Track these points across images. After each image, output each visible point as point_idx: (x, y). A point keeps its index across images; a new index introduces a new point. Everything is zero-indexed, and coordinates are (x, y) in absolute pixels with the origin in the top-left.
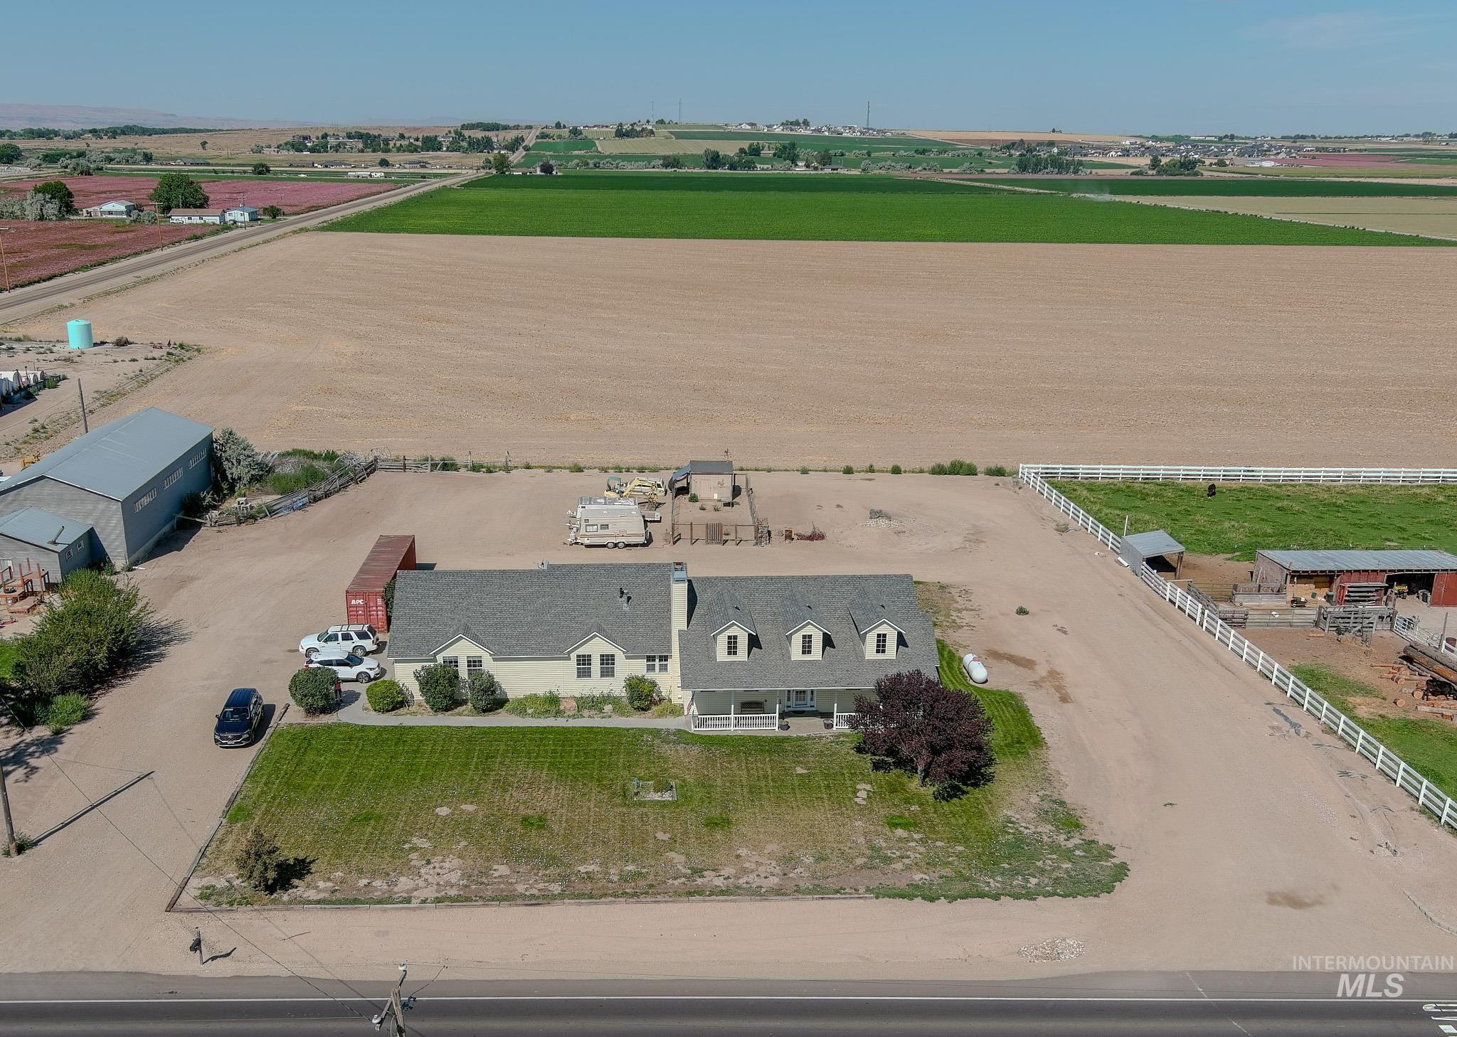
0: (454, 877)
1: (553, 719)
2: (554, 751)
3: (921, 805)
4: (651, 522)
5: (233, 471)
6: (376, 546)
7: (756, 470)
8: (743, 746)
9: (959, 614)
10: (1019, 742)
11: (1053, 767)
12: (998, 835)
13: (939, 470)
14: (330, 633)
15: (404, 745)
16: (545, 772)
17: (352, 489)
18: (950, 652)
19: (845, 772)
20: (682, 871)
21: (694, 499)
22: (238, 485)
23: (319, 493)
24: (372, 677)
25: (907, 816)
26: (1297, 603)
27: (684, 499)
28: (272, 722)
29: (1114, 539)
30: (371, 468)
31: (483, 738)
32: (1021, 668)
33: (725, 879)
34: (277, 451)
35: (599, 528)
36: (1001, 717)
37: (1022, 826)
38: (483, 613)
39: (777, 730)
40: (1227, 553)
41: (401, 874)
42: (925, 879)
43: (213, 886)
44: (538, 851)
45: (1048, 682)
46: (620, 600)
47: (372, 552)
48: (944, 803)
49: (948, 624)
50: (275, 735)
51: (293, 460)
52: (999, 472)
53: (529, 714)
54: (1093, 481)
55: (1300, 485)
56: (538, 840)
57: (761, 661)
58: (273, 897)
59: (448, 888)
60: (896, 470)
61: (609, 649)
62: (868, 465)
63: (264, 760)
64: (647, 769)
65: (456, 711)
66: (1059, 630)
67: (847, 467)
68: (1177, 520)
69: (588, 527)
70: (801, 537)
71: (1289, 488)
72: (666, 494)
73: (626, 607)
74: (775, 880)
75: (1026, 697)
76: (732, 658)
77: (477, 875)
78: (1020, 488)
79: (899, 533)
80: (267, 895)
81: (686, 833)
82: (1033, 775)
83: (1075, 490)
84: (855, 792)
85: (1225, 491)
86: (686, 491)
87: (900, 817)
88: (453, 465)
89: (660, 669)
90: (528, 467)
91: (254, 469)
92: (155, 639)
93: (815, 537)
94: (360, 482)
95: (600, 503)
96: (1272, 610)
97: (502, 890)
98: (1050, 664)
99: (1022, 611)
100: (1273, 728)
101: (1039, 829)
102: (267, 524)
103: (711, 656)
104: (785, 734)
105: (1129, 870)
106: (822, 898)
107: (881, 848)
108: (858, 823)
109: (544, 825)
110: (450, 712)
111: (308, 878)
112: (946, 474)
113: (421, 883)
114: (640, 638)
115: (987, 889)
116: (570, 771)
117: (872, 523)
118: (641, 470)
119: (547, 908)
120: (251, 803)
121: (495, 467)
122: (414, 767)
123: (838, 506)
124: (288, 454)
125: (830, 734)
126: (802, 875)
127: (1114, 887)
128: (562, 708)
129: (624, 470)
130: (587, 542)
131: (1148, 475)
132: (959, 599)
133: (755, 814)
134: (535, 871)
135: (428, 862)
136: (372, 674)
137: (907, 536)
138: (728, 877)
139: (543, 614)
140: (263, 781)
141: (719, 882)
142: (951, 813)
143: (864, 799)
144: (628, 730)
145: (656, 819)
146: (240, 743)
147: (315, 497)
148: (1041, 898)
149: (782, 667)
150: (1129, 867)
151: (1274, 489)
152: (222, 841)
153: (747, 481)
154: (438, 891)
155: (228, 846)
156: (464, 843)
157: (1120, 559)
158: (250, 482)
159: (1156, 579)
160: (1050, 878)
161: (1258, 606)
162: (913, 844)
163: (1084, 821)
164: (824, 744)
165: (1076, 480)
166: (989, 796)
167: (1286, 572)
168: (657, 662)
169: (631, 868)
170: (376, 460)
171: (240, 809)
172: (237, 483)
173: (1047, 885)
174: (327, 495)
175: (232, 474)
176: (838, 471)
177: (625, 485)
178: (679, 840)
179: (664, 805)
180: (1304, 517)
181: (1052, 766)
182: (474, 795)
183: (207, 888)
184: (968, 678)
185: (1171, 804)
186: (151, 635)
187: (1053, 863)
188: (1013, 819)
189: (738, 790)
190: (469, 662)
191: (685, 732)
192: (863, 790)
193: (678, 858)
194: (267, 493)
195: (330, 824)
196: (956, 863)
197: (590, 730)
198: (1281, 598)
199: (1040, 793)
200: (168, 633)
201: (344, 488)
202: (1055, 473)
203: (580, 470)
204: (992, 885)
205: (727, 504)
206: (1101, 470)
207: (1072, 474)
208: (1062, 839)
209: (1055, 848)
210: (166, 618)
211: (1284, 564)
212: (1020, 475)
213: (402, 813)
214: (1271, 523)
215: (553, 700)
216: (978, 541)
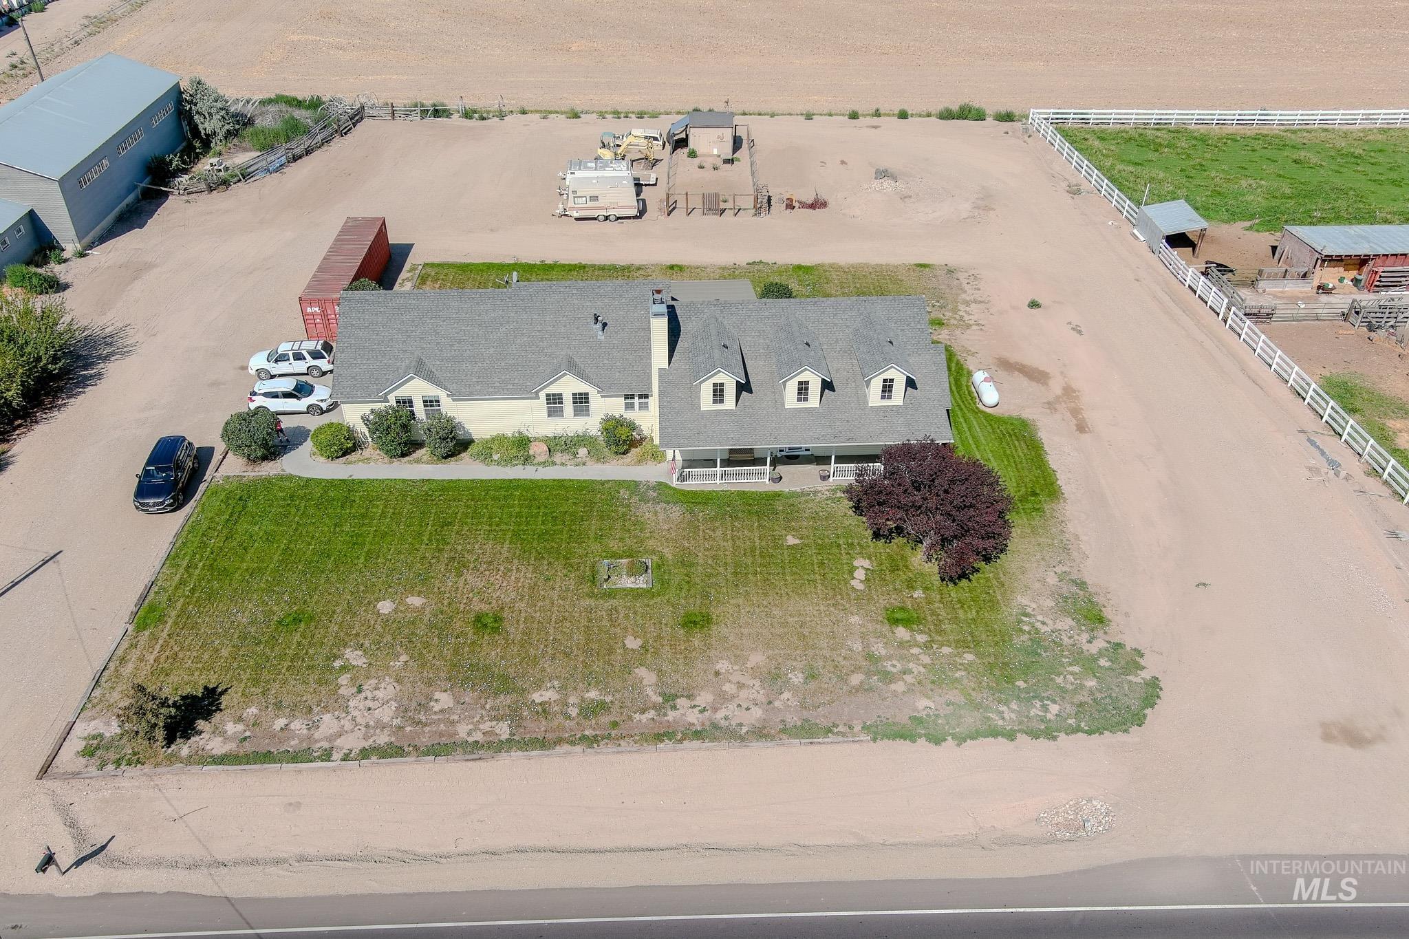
0: (386, 714)
1: (521, 467)
2: (519, 515)
3: (926, 589)
4: (646, 185)
5: (206, 126)
6: (341, 233)
7: (759, 114)
8: (729, 506)
9: (968, 309)
10: (1034, 494)
11: (1072, 530)
12: (1012, 635)
13: (947, 115)
14: (279, 352)
15: (351, 506)
16: (507, 545)
17: (338, 142)
18: (958, 363)
19: (841, 542)
20: (652, 700)
21: (693, 155)
22: (213, 141)
23: (297, 151)
24: (325, 409)
25: (910, 607)
26: (1323, 289)
27: (682, 153)
28: (208, 473)
29: (1130, 207)
30: (357, 117)
31: (441, 495)
32: (1034, 384)
33: (700, 712)
34: (257, 97)
35: (588, 199)
36: (1013, 457)
37: (1038, 621)
38: (438, 343)
39: (767, 482)
40: (1245, 221)
41: (326, 709)
42: (930, 708)
43: (101, 735)
44: (487, 668)
45: (1063, 403)
46: (595, 326)
47: (336, 241)
48: (951, 586)
49: (955, 322)
50: (208, 494)
51: (273, 109)
52: (1008, 117)
53: (495, 461)
54: (1104, 126)
55: (1316, 131)
56: (491, 653)
57: (751, 410)
58: (170, 751)
59: (378, 731)
60: (903, 115)
61: (582, 387)
62: (875, 108)
63: (190, 532)
64: (622, 539)
65: (415, 456)
66: (1073, 329)
67: (853, 111)
68: (1192, 178)
69: (576, 199)
70: (804, 205)
71: (1305, 134)
72: (664, 147)
73: (601, 336)
74: (757, 713)
75: (1039, 425)
76: (718, 407)
77: (415, 709)
78: (1029, 137)
79: (905, 197)
80: (163, 748)
81: (659, 637)
82: (1050, 542)
83: (1086, 139)
84: (852, 571)
85: (1239, 139)
86: (684, 144)
87: (902, 609)
88: (444, 111)
89: (640, 407)
90: (524, 112)
91: (228, 124)
92: (95, 353)
93: (817, 204)
94: (346, 134)
95: (590, 169)
96: (1298, 298)
97: (441, 735)
98: (1065, 377)
99: (1034, 305)
100: (1310, 469)
101: (1059, 626)
102: (240, 190)
103: (694, 403)
104: (777, 488)
105: (1161, 689)
106: (811, 743)
107: (880, 658)
108: (855, 619)
109: (498, 628)
110: (407, 458)
111: (217, 717)
112: (953, 119)
113: (348, 725)
114: (618, 374)
115: (1001, 723)
116: (535, 544)
117: (877, 184)
118: (640, 116)
119: (492, 763)
120: (165, 599)
121: (488, 112)
122: (360, 539)
123: (843, 162)
124: (270, 101)
125: (826, 488)
126: (789, 703)
127: (1145, 716)
128: (531, 452)
129: (622, 115)
130: (576, 215)
131: (1161, 119)
132: (967, 287)
133: (739, 606)
134: (483, 701)
135: (360, 690)
136: (324, 406)
137: (914, 202)
138: (705, 710)
139: (507, 344)
140: (185, 563)
141: (693, 717)
142: (959, 601)
143: (861, 581)
144: (603, 483)
145: (627, 616)
146: (164, 509)
147: (294, 156)
148: (1062, 736)
149: (774, 418)
150: (1162, 685)
151: (1289, 135)
152: (123, 661)
153: (748, 132)
154: (366, 738)
155: (130, 667)
156: (404, 658)
157: (1135, 231)
158: (226, 138)
159: (1177, 262)
160: (1072, 703)
161: (1282, 292)
162: (915, 651)
163: (1108, 613)
164: (819, 502)
165: (1086, 126)
166: (1002, 576)
167: (1317, 255)
168: (636, 400)
169: (593, 694)
170: (362, 107)
171: (152, 608)
172: (213, 138)
173: (1069, 716)
174: (308, 152)
175: (205, 129)
176: (843, 115)
177: (621, 137)
178: (651, 650)
179: (636, 594)
180: (1322, 171)
181: (1070, 528)
182: (423, 582)
183: (94, 737)
184: (978, 400)
185: (1204, 584)
186: (91, 346)
187: (1075, 680)
188: (1029, 610)
189: (721, 570)
190: (425, 402)
191: (666, 486)
192: (862, 564)
193: (647, 676)
194: (246, 150)
195: (253, 630)
196: (965, 681)
197: (561, 484)
198: (1307, 283)
199: (1058, 570)
200: (111, 344)
201: (327, 142)
202: (1066, 119)
203: (577, 116)
204: (1006, 716)
205: (727, 161)
206: (1112, 114)
207: (1083, 119)
208: (1084, 641)
209: (1079, 656)
210: (112, 322)
211: (1314, 246)
212: (1030, 120)
213: (338, 610)
214: (1288, 180)
215: (523, 442)
216: (988, 209)
